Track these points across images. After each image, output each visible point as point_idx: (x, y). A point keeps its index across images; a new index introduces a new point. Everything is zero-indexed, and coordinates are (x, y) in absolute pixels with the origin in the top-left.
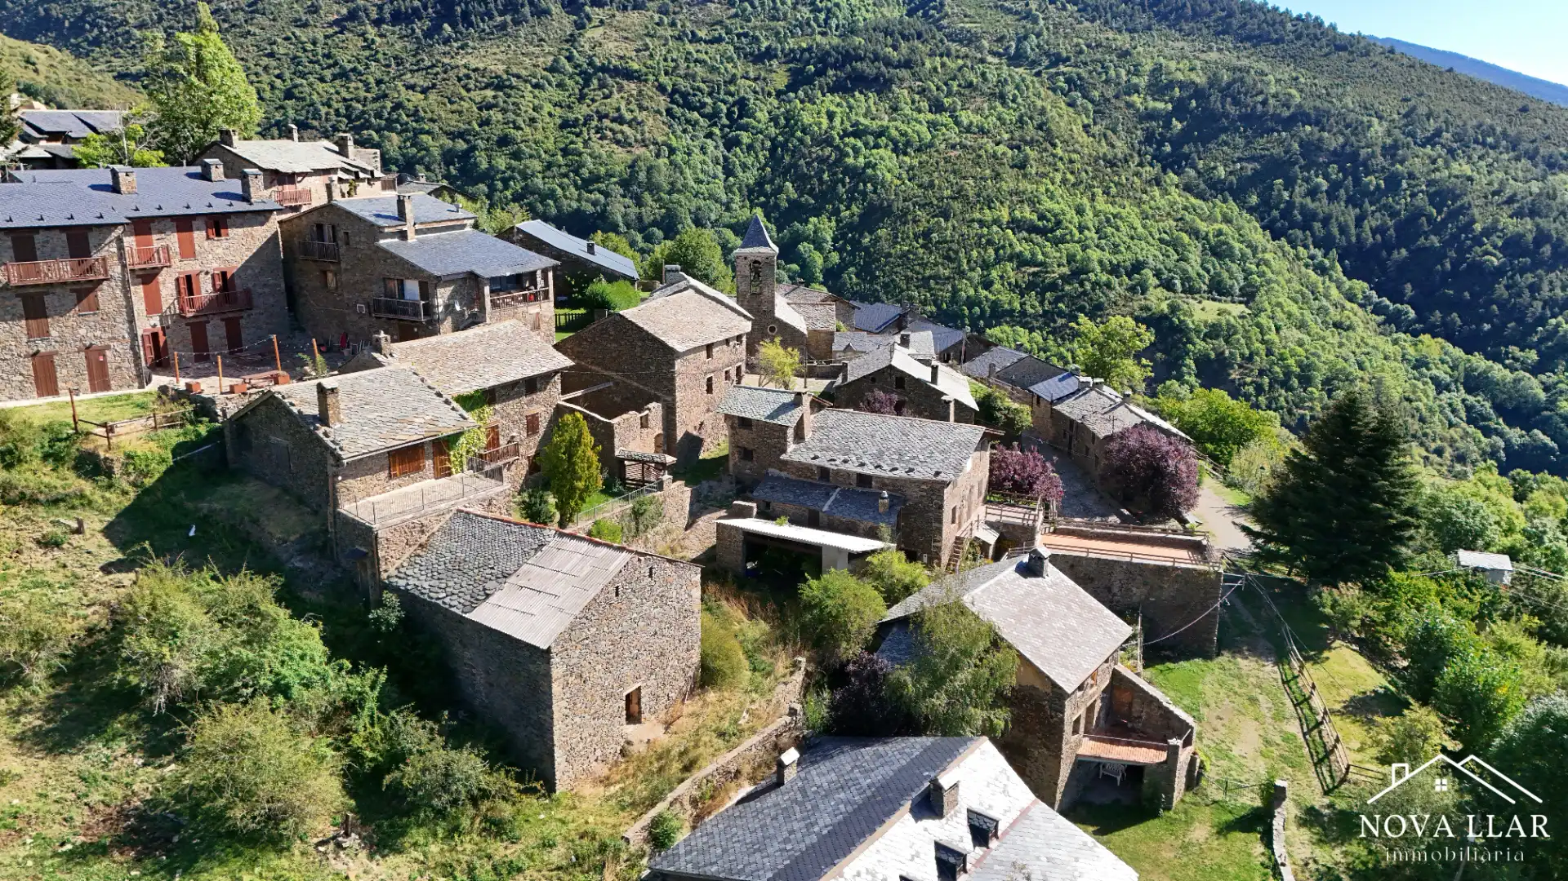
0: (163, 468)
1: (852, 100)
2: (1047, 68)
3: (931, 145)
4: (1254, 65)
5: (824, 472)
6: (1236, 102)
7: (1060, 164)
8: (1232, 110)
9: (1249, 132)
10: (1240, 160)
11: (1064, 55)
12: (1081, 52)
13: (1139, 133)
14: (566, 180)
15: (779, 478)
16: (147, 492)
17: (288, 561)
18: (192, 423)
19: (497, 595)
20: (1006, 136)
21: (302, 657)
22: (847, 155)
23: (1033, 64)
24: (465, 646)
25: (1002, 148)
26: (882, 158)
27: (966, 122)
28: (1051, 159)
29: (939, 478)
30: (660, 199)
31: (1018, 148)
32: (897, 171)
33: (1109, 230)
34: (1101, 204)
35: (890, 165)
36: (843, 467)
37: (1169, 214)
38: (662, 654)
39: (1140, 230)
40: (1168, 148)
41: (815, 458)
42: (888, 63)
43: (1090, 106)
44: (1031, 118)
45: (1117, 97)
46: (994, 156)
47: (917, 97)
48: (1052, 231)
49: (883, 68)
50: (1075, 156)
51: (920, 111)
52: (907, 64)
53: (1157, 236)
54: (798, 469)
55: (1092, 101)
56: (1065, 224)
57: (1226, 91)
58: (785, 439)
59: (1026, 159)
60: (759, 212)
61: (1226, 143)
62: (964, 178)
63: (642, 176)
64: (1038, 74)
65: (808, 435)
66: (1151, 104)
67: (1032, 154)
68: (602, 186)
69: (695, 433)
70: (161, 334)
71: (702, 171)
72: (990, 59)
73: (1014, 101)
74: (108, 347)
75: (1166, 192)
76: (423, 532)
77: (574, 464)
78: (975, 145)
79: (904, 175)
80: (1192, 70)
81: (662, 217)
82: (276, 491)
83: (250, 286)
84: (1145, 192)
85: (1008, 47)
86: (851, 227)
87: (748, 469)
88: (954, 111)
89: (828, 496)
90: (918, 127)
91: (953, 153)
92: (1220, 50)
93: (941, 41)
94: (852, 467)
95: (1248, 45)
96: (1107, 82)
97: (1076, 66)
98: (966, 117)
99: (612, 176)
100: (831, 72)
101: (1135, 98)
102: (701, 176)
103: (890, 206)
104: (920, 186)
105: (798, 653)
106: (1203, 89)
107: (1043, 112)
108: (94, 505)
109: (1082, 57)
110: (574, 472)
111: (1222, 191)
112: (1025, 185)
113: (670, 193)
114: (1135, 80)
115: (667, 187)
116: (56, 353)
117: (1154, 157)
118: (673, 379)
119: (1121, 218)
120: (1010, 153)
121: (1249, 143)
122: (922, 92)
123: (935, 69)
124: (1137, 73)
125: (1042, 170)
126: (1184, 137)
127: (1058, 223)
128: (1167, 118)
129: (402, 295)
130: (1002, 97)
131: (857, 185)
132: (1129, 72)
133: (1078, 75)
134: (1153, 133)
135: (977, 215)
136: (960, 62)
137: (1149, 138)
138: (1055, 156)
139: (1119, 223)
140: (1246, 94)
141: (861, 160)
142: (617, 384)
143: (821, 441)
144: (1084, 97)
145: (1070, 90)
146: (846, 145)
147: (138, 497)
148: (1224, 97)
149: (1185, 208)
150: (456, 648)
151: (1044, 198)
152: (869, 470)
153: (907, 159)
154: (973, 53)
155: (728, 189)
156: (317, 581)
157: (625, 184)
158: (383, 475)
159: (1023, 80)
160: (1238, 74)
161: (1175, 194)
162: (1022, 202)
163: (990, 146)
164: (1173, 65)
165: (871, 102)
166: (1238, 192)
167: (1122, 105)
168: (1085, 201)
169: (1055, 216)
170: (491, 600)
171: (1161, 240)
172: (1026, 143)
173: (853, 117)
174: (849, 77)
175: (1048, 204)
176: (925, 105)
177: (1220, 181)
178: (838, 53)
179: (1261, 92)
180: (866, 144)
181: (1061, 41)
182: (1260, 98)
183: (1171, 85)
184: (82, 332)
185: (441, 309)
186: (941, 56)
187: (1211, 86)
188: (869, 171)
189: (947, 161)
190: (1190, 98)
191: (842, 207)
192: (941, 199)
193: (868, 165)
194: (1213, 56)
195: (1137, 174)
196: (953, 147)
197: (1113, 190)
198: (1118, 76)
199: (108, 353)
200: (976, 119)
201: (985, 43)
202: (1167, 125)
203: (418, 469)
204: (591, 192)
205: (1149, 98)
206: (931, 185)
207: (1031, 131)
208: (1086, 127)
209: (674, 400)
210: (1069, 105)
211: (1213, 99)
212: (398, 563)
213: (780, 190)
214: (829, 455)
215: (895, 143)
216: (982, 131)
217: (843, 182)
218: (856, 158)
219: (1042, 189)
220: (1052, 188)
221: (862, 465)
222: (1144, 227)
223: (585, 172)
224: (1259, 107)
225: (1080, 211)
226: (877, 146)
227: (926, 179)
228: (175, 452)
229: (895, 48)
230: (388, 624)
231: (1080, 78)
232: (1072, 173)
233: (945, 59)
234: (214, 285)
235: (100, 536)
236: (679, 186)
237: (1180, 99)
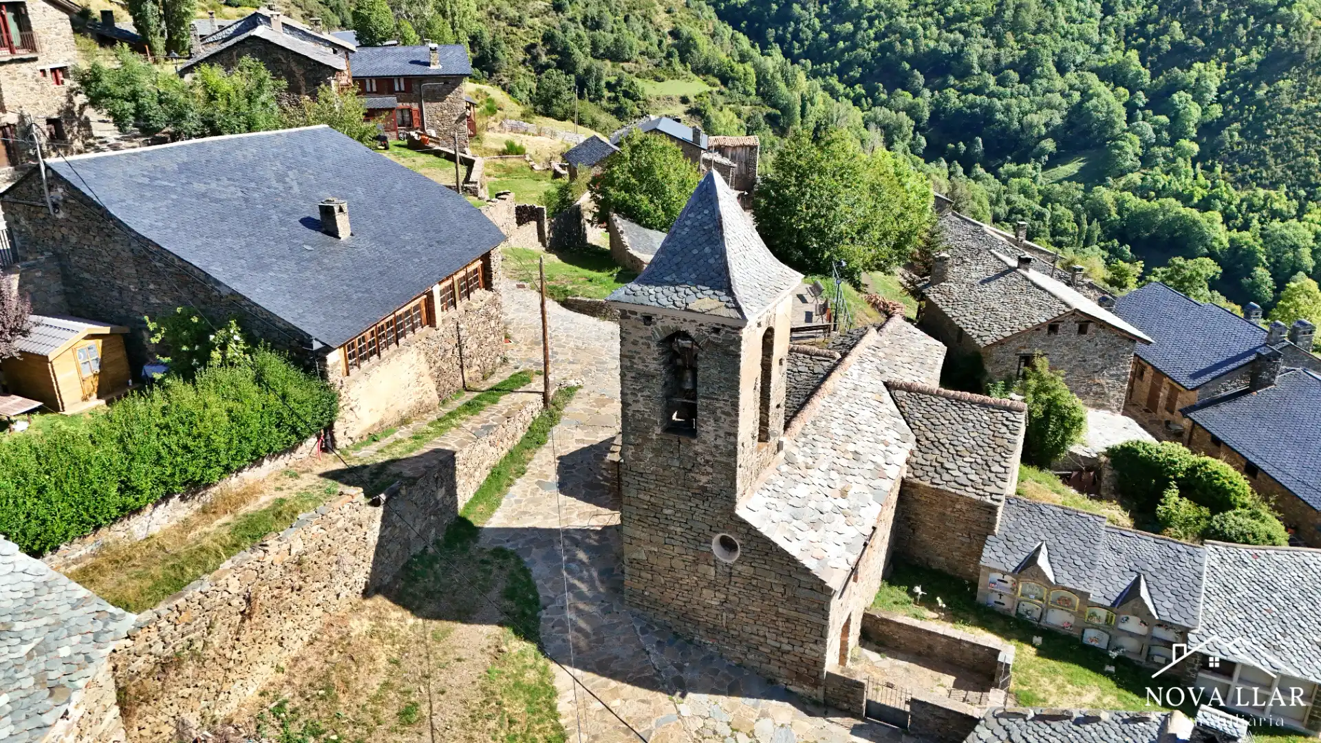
14: (929, 20)
30: (1023, 40)
60: (1134, 55)
63: (1008, 15)
68: (964, 25)
71: (1078, 9)
81: (1022, 60)
86: (1246, 76)
99: (977, 15)
102: (1075, 15)
103: (1302, 52)
113: (1034, 33)
115: (1032, 26)
131: (1262, 27)
155: (1103, 29)
157: (988, 23)
191: (1238, 52)
204: (951, 31)
213: (1165, 30)
217: (1245, 22)
223: (950, 11)
236: (1047, 25)
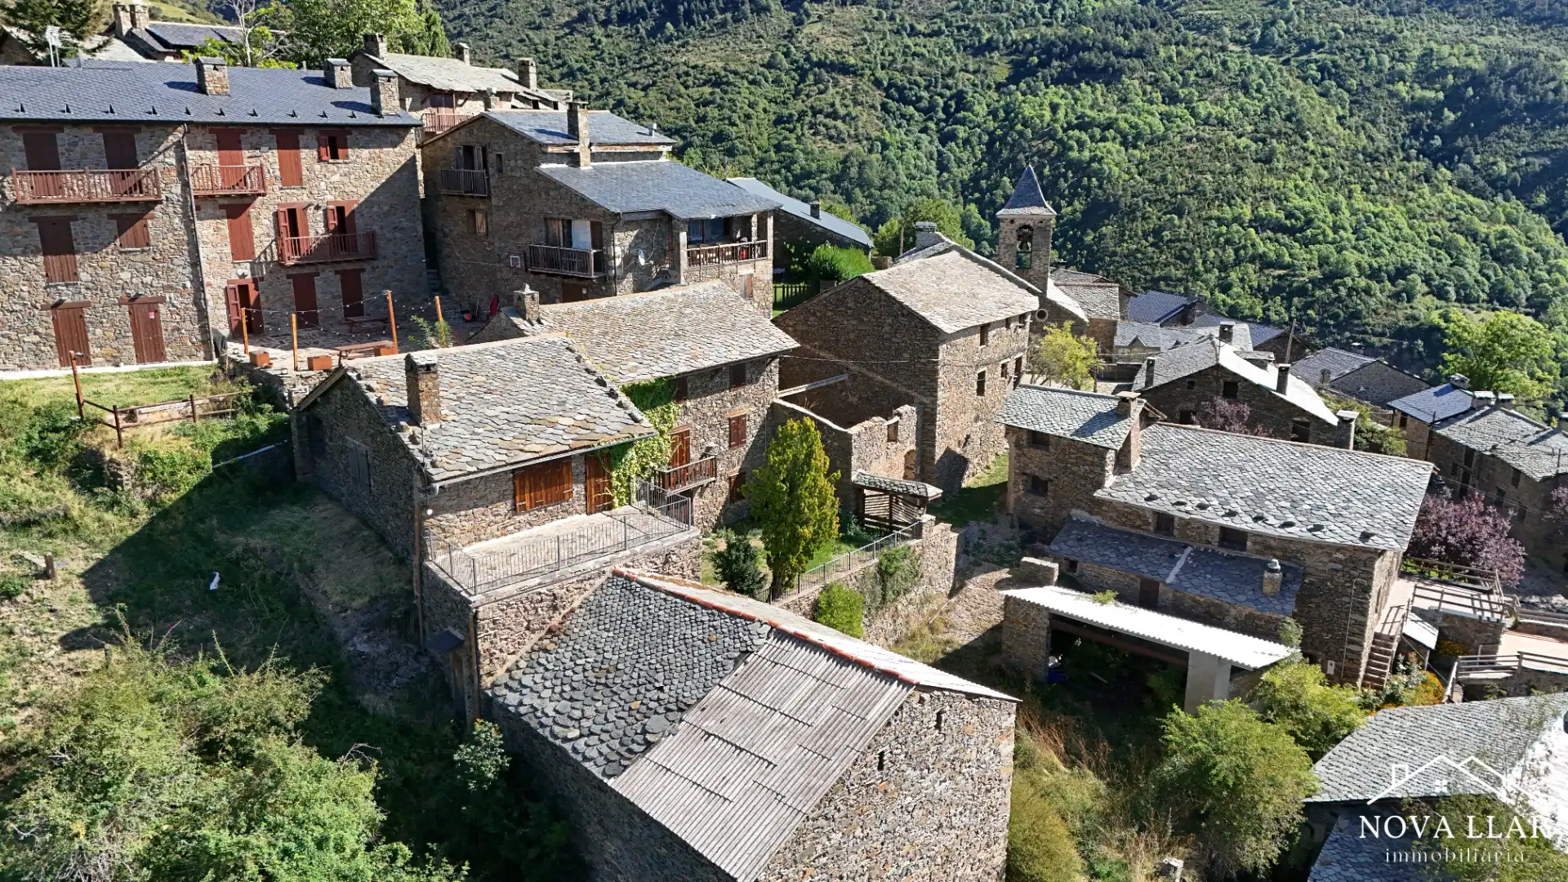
0: (195, 479)
1: (1077, 92)
2: (1297, 55)
3: (1164, 138)
4: (1544, 49)
5: (1164, 521)
6: (1521, 90)
7: (1311, 158)
8: (1517, 99)
9: (1537, 124)
10: (1525, 154)
11: (1318, 41)
12: (1337, 37)
13: (1403, 125)
14: (777, 177)
15: (1088, 525)
16: (165, 514)
17: (346, 641)
18: (248, 411)
19: (667, 743)
20: (1249, 128)
21: (321, 844)
22: (1071, 148)
23: (1280, 51)
24: (607, 832)
25: (1244, 141)
26: (1109, 152)
27: (1203, 113)
28: (1300, 153)
29: (1370, 543)
30: (870, 196)
31: (1264, 141)
32: (1125, 166)
33: (1369, 230)
34: (1360, 200)
35: (1117, 159)
36: (1199, 515)
37: (1440, 213)
38: (948, 860)
39: (1406, 230)
40: (1437, 141)
41: (1151, 498)
42: (1118, 53)
43: (1346, 96)
44: (1279, 109)
45: (1378, 85)
46: (1236, 149)
47: (1149, 88)
48: (1302, 230)
49: (1113, 58)
50: (1329, 150)
51: (1151, 102)
52: (1139, 54)
53: (1426, 238)
54: (1124, 514)
55: (1349, 91)
56: (1317, 223)
57: (1509, 78)
58: (1102, 467)
59: (1273, 152)
60: (973, 207)
61: (1509, 136)
62: (1201, 173)
63: (854, 172)
64: (1286, 62)
65: (1136, 462)
66: (1419, 93)
67: (1280, 147)
68: (813, 182)
69: (958, 450)
70: (251, 287)
71: (915, 166)
72: (1231, 47)
73: (1258, 91)
74: (162, 300)
75: (1437, 189)
76: (555, 608)
77: (800, 498)
78: (1214, 138)
79: (1134, 170)
80: (1468, 55)
81: (873, 214)
82: (351, 522)
83: (376, 228)
84: (1413, 189)
85: (1252, 34)
86: (1072, 224)
87: (1038, 507)
88: (1190, 101)
89: (1172, 559)
90: (1150, 119)
91: (1189, 147)
92: (1501, 33)
93: (1178, 29)
94: (1215, 516)
95: (1537, 27)
96: (1367, 69)
97: (1332, 53)
98: (1203, 109)
99: (822, 172)
100: (1055, 63)
101: (1400, 87)
102: (914, 171)
103: (1117, 202)
104: (1151, 181)
105: (1167, 848)
106: (1482, 76)
107: (1292, 102)
108: (83, 532)
109: (1338, 43)
110: (800, 512)
111: (1502, 190)
112: (1270, 181)
113: (881, 189)
114: (1401, 66)
115: (878, 182)
116: (88, 305)
117: (1419, 152)
118: (936, 372)
119: (1384, 217)
120: (1254, 146)
121: (1535, 136)
122: (1155, 82)
123: (1170, 59)
124: (1403, 58)
125: (1290, 164)
126: (1459, 128)
127: (1309, 223)
128: (1437, 110)
129: (568, 240)
130: (1245, 88)
131: (1080, 180)
132: (1393, 59)
133: (1333, 62)
134: (1420, 127)
135: (1215, 213)
136: (1198, 50)
137: (1415, 131)
138: (1305, 149)
139: (1381, 222)
140: (1534, 82)
141: (1086, 154)
142: (854, 377)
143: (1156, 472)
144: (1339, 86)
145: (1323, 79)
146: (1070, 138)
147: (152, 523)
148: (1508, 85)
149: (1461, 207)
150: (593, 831)
151: (1292, 194)
152: (1244, 523)
153: (1137, 152)
154: (1213, 41)
155: (942, 185)
156: (388, 678)
157: (836, 180)
158: (504, 507)
159: (1270, 69)
160: (1525, 59)
161: (1448, 190)
162: (1267, 199)
163: (1231, 138)
164: (1446, 50)
165: (1098, 93)
166: (1523, 190)
167: (1385, 94)
168: (1341, 198)
169: (1306, 214)
170: (655, 754)
171: (1431, 243)
172: (1272, 135)
173: (1079, 109)
174: (1075, 68)
175: (1297, 201)
176: (1158, 96)
177: (1500, 178)
178: (1065, 43)
179: (1554, 79)
180: (1092, 138)
181: (1314, 26)
182: (1552, 85)
183: (1443, 72)
184: (126, 276)
185: (618, 262)
186: (1177, 44)
187: (1492, 72)
188: (1095, 165)
189: (1182, 154)
190: (1466, 85)
191: (1063, 203)
192: (1174, 195)
193: (1093, 159)
194: (1494, 39)
195: (1402, 169)
196: (1189, 140)
197: (1374, 187)
198: (1380, 63)
199: (162, 309)
200: (1216, 110)
201: (1227, 30)
202: (1438, 116)
203: (561, 498)
204: (801, 188)
205: (1416, 86)
206: (1164, 179)
207: (1277, 123)
208: (1340, 119)
209: (934, 402)
210: (1321, 95)
211: (1493, 86)
212: (512, 659)
213: (997, 185)
214: (1172, 495)
215: (1124, 137)
216: (1222, 123)
217: (1065, 176)
218: (1079, 151)
219: (1291, 185)
220: (1301, 183)
221: (1232, 514)
222: (1411, 227)
223: (796, 168)
224: (1551, 96)
225: (1334, 209)
226: (1104, 139)
227: (1158, 174)
228: (216, 455)
229: (1126, 37)
230: (481, 778)
231: (1335, 65)
232: (1326, 168)
233: (1181, 47)
234: (326, 225)
235: (77, 582)
236: (890, 181)
237: (1455, 87)
